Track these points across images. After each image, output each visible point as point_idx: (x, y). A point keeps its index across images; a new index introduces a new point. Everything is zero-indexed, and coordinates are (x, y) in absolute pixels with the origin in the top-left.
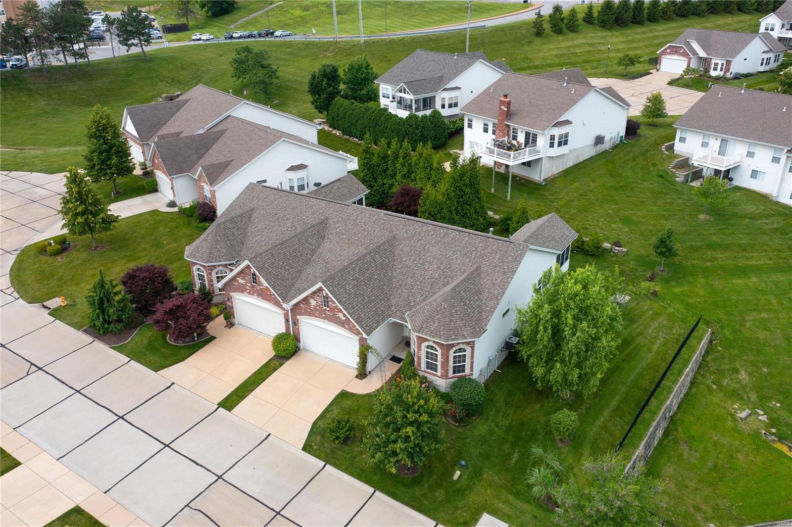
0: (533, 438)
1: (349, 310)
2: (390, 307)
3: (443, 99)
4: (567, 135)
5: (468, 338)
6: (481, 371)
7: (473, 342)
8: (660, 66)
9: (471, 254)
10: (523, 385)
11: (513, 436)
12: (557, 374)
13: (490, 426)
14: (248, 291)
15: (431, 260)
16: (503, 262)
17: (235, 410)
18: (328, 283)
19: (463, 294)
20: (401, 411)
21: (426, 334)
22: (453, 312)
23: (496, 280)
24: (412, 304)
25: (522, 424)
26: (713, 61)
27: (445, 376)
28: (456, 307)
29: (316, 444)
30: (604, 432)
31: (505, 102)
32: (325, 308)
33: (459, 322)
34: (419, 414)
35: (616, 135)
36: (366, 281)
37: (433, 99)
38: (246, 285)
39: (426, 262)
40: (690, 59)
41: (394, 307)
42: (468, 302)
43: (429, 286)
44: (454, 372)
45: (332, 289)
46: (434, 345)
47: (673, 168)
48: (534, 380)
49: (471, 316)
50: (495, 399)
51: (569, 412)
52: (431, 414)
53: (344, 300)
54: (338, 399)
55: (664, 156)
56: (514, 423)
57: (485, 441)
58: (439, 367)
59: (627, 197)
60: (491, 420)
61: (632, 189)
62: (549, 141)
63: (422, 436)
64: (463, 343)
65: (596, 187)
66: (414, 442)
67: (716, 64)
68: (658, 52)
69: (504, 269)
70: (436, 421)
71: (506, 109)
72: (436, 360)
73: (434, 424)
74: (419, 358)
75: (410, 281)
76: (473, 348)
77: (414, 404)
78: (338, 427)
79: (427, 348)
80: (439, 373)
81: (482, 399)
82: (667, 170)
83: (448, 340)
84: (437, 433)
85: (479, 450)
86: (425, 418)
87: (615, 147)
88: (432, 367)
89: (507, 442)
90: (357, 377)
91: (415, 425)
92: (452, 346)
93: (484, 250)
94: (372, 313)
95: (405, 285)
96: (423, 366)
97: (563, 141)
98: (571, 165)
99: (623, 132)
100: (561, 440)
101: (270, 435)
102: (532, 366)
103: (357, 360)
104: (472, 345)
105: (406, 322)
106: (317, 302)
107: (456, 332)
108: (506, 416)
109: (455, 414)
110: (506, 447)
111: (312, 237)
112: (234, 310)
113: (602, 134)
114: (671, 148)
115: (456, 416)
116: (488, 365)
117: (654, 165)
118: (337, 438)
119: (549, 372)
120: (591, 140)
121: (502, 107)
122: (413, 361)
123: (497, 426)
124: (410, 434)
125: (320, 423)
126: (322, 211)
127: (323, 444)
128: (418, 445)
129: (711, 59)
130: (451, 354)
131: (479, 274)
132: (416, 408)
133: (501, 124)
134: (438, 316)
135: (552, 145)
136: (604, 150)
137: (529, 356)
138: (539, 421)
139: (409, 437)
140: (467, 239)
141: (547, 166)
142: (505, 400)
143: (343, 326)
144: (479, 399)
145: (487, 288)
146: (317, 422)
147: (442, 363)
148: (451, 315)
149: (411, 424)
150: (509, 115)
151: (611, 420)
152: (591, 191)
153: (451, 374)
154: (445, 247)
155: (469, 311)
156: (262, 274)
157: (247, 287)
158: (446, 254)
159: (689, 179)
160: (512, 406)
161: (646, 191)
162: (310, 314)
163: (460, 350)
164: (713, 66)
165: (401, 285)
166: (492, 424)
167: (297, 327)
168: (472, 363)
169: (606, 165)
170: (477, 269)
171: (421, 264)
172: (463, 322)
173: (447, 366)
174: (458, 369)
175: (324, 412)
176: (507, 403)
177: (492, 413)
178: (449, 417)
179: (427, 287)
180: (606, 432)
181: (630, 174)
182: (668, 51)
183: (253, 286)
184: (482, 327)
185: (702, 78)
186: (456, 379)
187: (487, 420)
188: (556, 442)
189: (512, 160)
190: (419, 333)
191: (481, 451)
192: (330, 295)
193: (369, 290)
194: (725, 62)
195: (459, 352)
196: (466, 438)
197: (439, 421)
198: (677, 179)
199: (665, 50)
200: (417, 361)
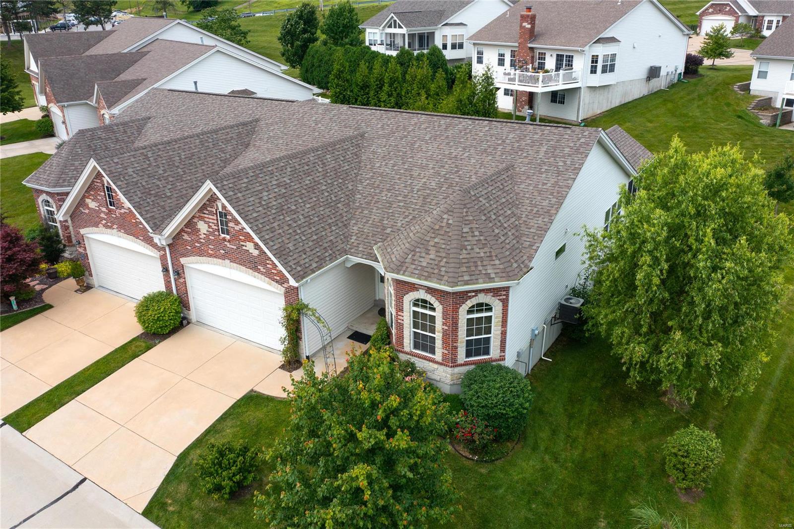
0: (629, 484)
1: (263, 234)
2: (347, 238)
3: (445, 37)
4: (614, 56)
5: (496, 279)
6: (519, 354)
7: (507, 289)
8: (700, 30)
9: (495, 149)
10: (594, 385)
11: (592, 483)
12: (676, 354)
13: (543, 461)
14: (104, 222)
15: (425, 162)
16: (555, 157)
17: (31, 432)
18: (225, 183)
19: (484, 202)
20: (341, 424)
21: (412, 275)
22: (465, 230)
23: (544, 184)
24: (388, 231)
25: (604, 456)
26: (767, 19)
27: (450, 360)
28: (471, 222)
29: (175, 501)
30: (758, 473)
31: (528, 16)
32: (223, 236)
33: (478, 250)
34: (385, 431)
35: (673, 70)
36: (304, 191)
37: (431, 35)
38: (99, 212)
39: (414, 166)
40: (738, 18)
41: (354, 238)
42: (494, 217)
43: (420, 201)
44: (469, 354)
45: (231, 193)
46: (428, 297)
47: (753, 108)
48: (624, 368)
49: (500, 241)
50: (546, 409)
51: (701, 432)
52: (417, 432)
53: (255, 215)
54: (239, 406)
55: (739, 96)
56: (588, 455)
57: (536, 493)
58: (439, 343)
59: (701, 138)
60: (542, 448)
61: (704, 130)
62: (590, 64)
63: (396, 487)
64: (486, 291)
65: (655, 128)
66: (375, 504)
67: (770, 22)
68: (698, 13)
69: (557, 167)
70: (430, 448)
71: (529, 26)
72: (433, 331)
73: (424, 457)
74: (400, 327)
75: (385, 196)
76: (505, 303)
77: (374, 405)
78: (220, 464)
79: (415, 305)
80: (438, 356)
81: (527, 405)
82: (747, 111)
83: (456, 284)
84: (433, 477)
85: (524, 513)
86: (402, 440)
87: (672, 86)
88: (424, 343)
89: (580, 494)
90: (282, 367)
91: (378, 460)
92: (463, 296)
93: (518, 142)
94: (311, 244)
95: (376, 202)
96: (408, 343)
97: (609, 68)
98: (617, 104)
99: (681, 69)
100: (688, 490)
101: (84, 480)
102: (620, 344)
103: (283, 332)
104: (502, 293)
105: (376, 260)
106: (210, 227)
107: (473, 269)
108: (572, 441)
109: (472, 435)
110: (580, 506)
111: (227, 141)
112: (90, 261)
113: (656, 64)
114: (747, 88)
115: (474, 441)
116: (531, 346)
117: (728, 105)
118: (218, 488)
119: (656, 349)
120: (643, 73)
121: (525, 24)
122: (389, 335)
123: (556, 460)
124: (363, 483)
125: (194, 456)
126: (251, 112)
127: (189, 500)
128: (385, 509)
129: (763, 17)
130: (463, 316)
131: (511, 177)
132: (380, 414)
133: (522, 49)
134: (436, 240)
135: (593, 71)
136: (659, 89)
137: (612, 324)
138: (636, 452)
139: (358, 491)
140: (487, 128)
141: (587, 101)
142: (566, 410)
143: (256, 269)
144: (521, 405)
145: (528, 198)
146: (188, 454)
147: (445, 334)
148: (462, 236)
149: (368, 456)
150: (532, 35)
151: (764, 447)
152: (649, 131)
153: (461, 356)
154: (448, 144)
155: (497, 231)
156: (119, 183)
157: (102, 215)
158: (450, 153)
159: (778, 123)
160: (582, 422)
161: (725, 132)
162: (201, 253)
163: (480, 307)
164: (766, 25)
165: (368, 203)
166: (547, 457)
167: (182, 280)
168: (504, 334)
169: (665, 105)
170: (507, 169)
171: (406, 170)
172: (486, 249)
173: (455, 340)
174: (478, 347)
175: (208, 432)
176: (571, 417)
177: (544, 434)
178: (459, 442)
179: (416, 204)
180: (762, 472)
181: (698, 114)
182: (711, 10)
183: (110, 211)
184: (523, 262)
185: (754, 38)
186: (473, 367)
187: (535, 448)
188: (676, 494)
189: (540, 84)
190: (398, 273)
191: (530, 516)
192: (230, 208)
193: (308, 206)
194: (781, 19)
195: (478, 311)
196: (496, 488)
197: (439, 450)
198: (761, 121)
199: (707, 9)
200: (397, 334)
